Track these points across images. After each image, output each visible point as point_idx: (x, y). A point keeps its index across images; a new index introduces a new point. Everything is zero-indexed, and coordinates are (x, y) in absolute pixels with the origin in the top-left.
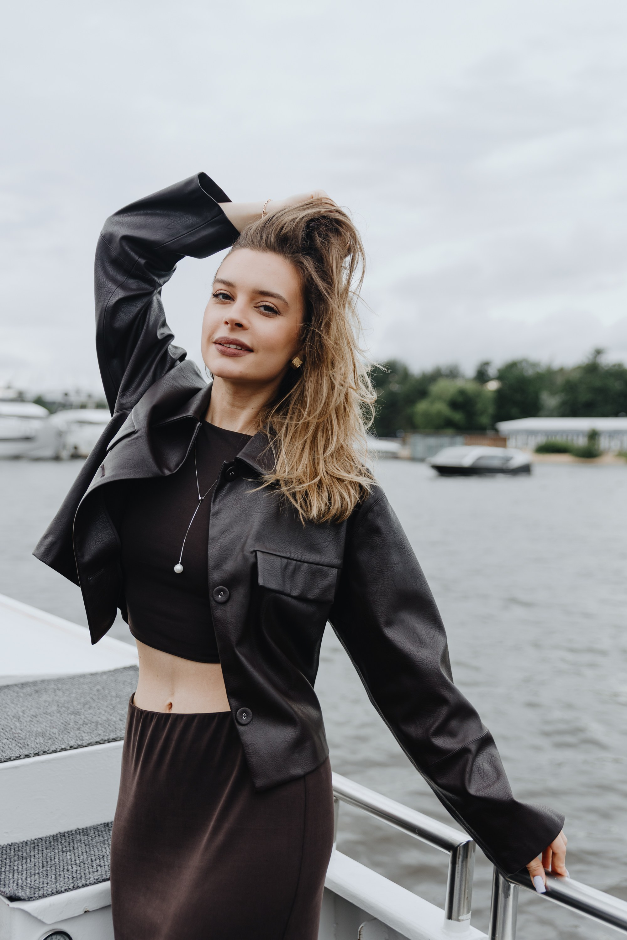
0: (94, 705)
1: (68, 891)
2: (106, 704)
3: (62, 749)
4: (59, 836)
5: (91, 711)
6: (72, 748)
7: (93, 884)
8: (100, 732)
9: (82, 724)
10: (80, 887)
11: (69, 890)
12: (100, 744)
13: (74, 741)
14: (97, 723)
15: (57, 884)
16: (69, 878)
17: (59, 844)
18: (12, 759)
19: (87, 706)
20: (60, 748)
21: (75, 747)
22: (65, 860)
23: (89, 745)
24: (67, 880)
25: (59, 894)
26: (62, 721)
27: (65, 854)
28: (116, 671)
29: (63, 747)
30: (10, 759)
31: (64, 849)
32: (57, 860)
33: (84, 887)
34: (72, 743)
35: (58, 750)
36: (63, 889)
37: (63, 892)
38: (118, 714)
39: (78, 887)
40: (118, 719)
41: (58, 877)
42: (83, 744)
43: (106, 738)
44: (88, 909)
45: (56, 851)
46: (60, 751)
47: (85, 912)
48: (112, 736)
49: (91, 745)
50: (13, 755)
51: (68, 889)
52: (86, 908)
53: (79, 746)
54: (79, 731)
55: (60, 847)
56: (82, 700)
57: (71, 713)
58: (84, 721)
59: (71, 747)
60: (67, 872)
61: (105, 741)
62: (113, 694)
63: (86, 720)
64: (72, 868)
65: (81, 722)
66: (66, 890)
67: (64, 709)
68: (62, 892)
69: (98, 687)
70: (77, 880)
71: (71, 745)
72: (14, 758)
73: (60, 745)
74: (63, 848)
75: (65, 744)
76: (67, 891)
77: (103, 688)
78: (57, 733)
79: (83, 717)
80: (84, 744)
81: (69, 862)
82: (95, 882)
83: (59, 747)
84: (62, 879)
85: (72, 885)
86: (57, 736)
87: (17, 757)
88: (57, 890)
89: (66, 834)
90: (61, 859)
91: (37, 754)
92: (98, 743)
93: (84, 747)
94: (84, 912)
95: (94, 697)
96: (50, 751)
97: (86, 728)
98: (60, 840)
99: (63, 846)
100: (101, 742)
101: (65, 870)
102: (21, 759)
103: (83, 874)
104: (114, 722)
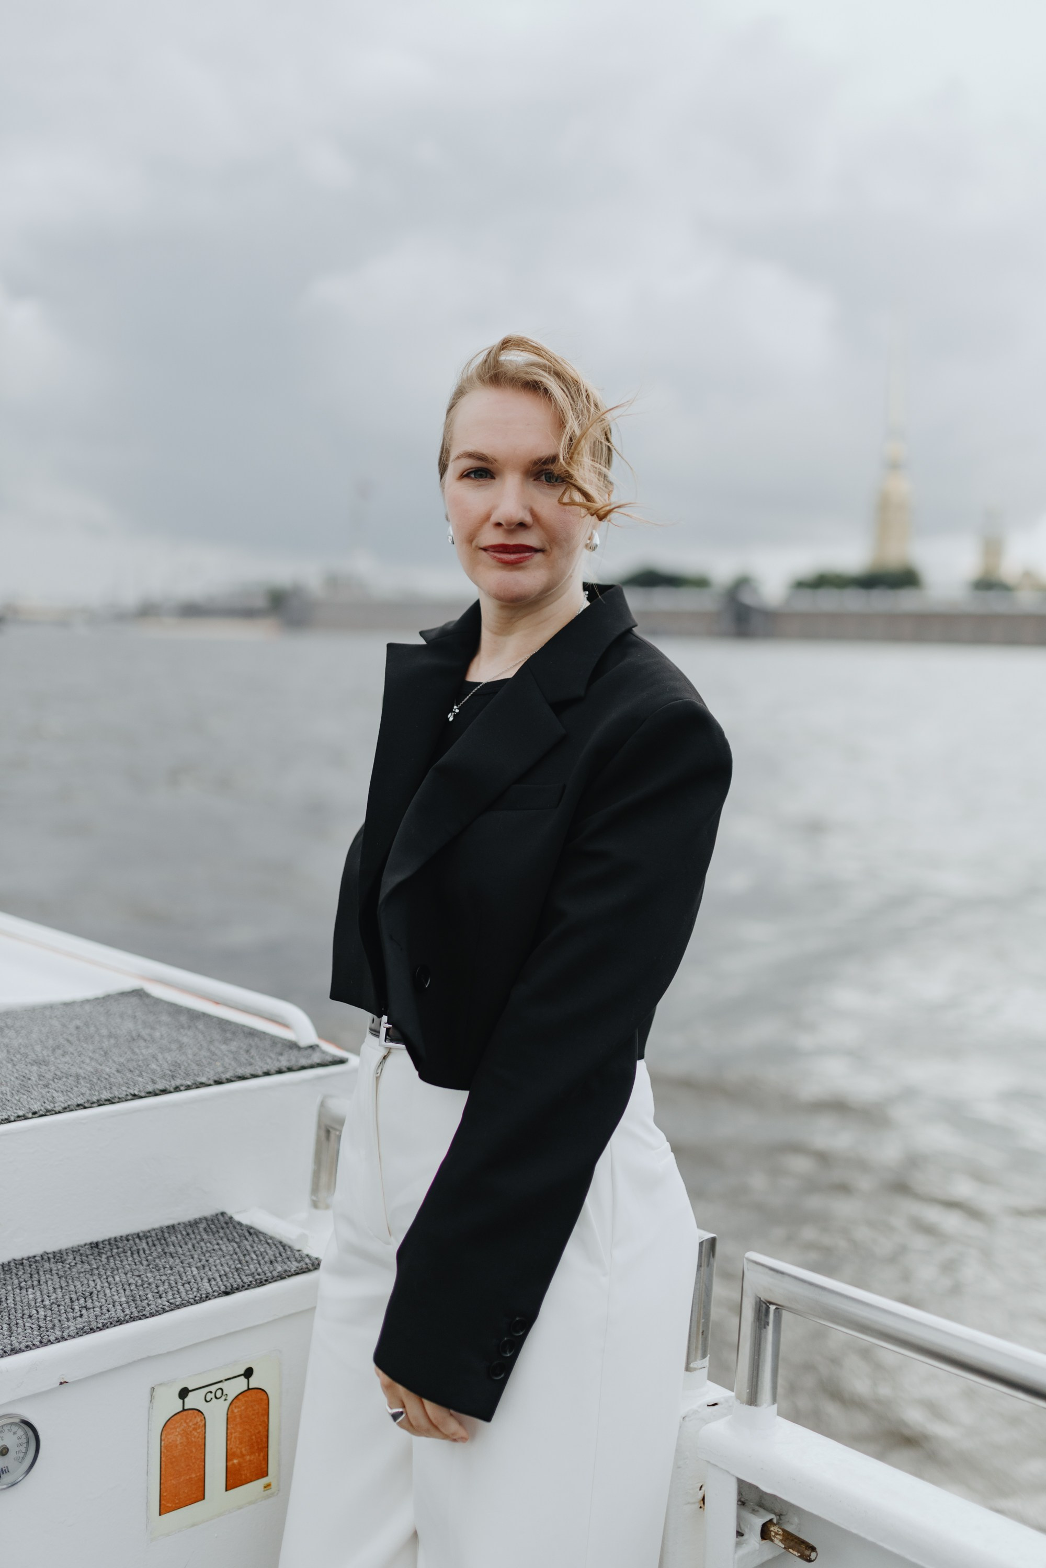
0: (71, 1049)
1: (31, 1349)
2: (91, 1047)
3: (19, 1117)
4: (12, 1264)
5: (67, 1058)
6: (37, 1115)
7: (74, 1337)
8: (84, 1090)
9: (51, 1078)
10: (52, 1341)
11: (34, 1347)
12: (85, 1108)
13: (39, 1104)
14: (78, 1077)
15: (13, 1338)
16: (32, 1328)
17: (14, 1277)
19: (59, 1052)
20: (16, 1115)
21: (41, 1113)
22: (25, 1301)
23: (66, 1109)
24: (29, 1331)
25: (16, 1353)
26: (16, 1075)
27: (24, 1291)
28: (107, 998)
29: (21, 1113)
31: (23, 1284)
32: (10, 1301)
33: (59, 1342)
34: (36, 1107)
35: (12, 1118)
36: (23, 1346)
37: (24, 1351)
38: (114, 1062)
39: (50, 1342)
40: (114, 1071)
41: (14, 1328)
42: (55, 1109)
43: (95, 1099)
44: (65, 1379)
45: (9, 1288)
46: (15, 1121)
47: (61, 1383)
48: (105, 1095)
49: (68, 1109)
51: (31, 1346)
52: (63, 1377)
53: (48, 1113)
54: (47, 1089)
55: (16, 1282)
56: (51, 1042)
57: (32, 1062)
58: (56, 1074)
59: (34, 1113)
60: (29, 1320)
61: (93, 1103)
62: (104, 1032)
63: (58, 1073)
64: (38, 1312)
65: (49, 1076)
66: (27, 1347)
67: (18, 1056)
68: (21, 1351)
69: (78, 1023)
70: (47, 1331)
71: (34, 1110)
73: (15, 1111)
74: (20, 1283)
75: (23, 1109)
76: (29, 1349)
77: (87, 1024)
78: (9, 1093)
79: (53, 1068)
80: (57, 1109)
81: (33, 1303)
83: (13, 1114)
84: (20, 1330)
85: (39, 1338)
86: (9, 1098)
88: (13, 1347)
89: (25, 1262)
90: (18, 1299)
92: (80, 1106)
93: (56, 1113)
94: (59, 1384)
95: (70, 1038)
97: (59, 1084)
98: (14, 1271)
99: (21, 1280)
100: (86, 1105)
101: (26, 1316)
103: (56, 1321)
104: (107, 1074)
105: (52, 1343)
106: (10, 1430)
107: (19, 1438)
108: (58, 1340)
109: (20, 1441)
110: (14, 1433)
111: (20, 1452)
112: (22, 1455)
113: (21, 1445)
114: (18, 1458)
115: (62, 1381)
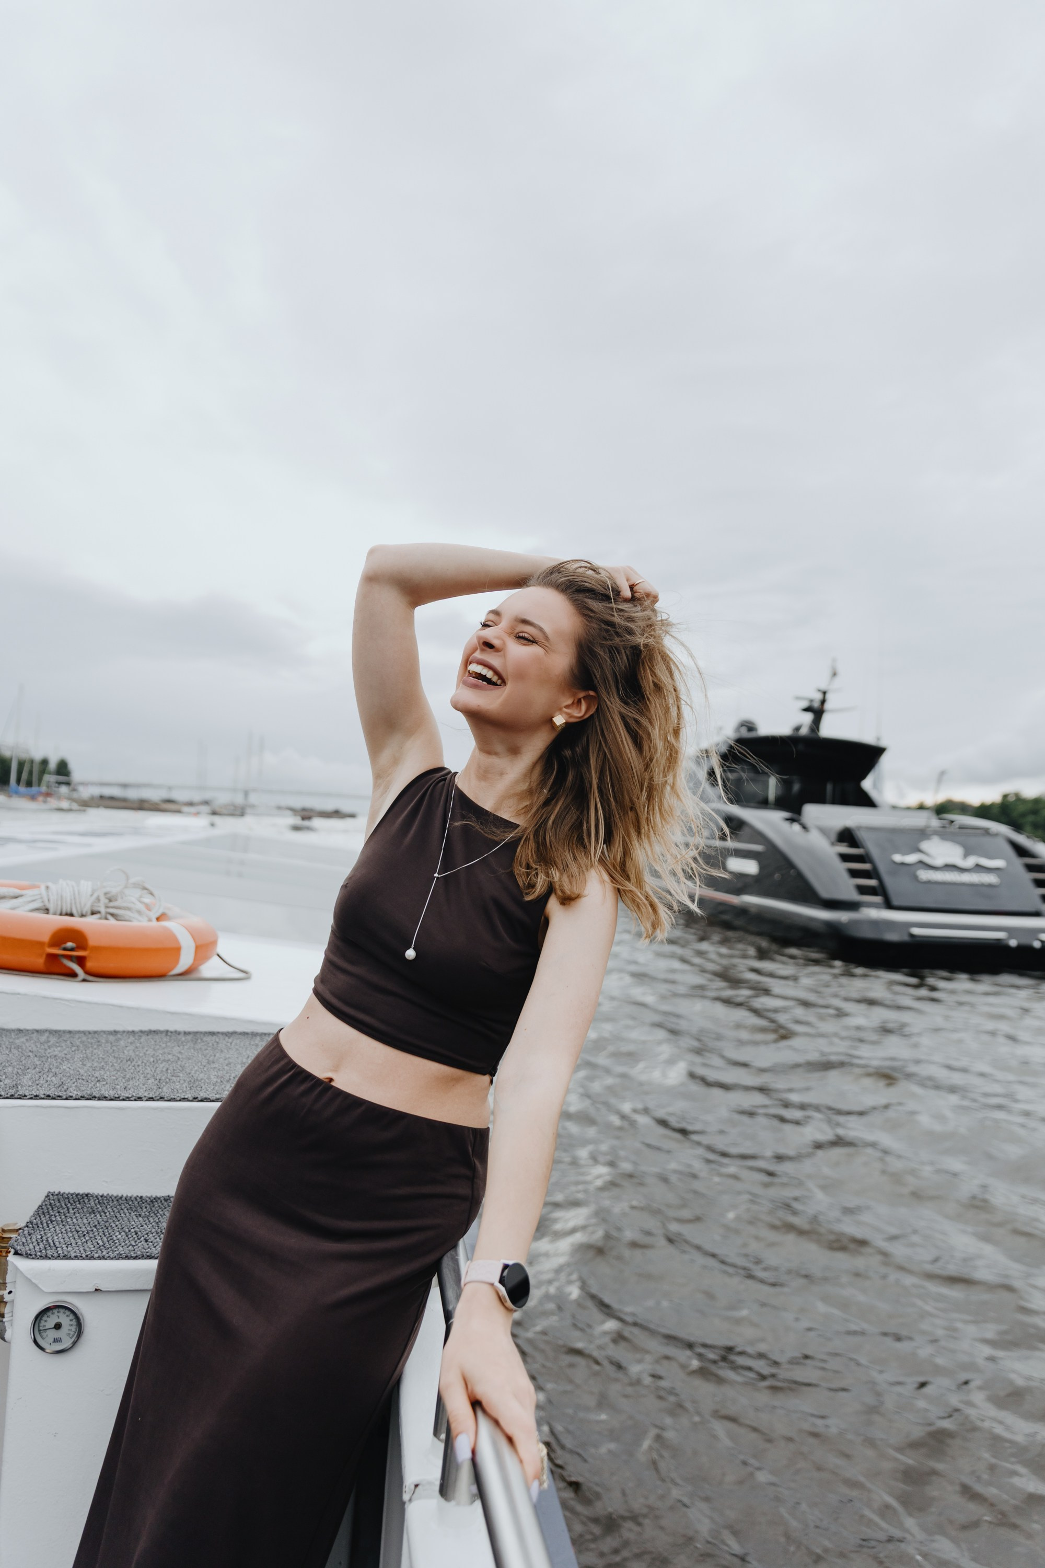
1: (78, 1259)
7: (112, 1259)
11: (81, 1258)
18: (121, 1098)
25: (67, 1259)
30: (119, 1098)
33: (100, 1259)
36: (73, 1255)
37: (72, 1259)
39: (92, 1258)
44: (99, 1288)
47: (96, 1290)
50: (122, 1094)
52: (97, 1285)
66: (76, 1257)
68: (70, 1258)
72: (124, 1098)
82: (115, 1257)
85: (90, 1254)
87: (128, 1098)
93: (211, 1101)
94: (94, 1290)
96: (169, 1098)
102: (132, 1100)
105: (95, 1259)
106: (64, 1313)
107: (71, 1320)
108: (99, 1258)
109: (71, 1323)
110: (67, 1316)
111: (71, 1330)
112: (72, 1333)
113: (72, 1325)
114: (69, 1334)
115: (97, 1288)
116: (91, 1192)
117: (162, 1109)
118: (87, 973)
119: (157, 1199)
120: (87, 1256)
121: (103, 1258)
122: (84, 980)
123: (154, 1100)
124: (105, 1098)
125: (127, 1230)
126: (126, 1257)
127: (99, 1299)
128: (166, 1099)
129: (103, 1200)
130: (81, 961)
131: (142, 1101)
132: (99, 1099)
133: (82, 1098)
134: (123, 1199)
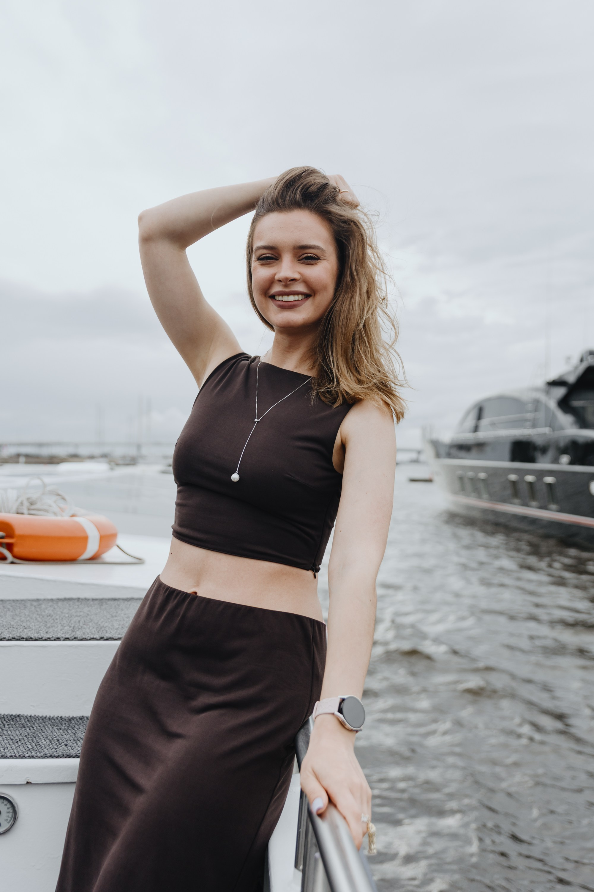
7: (39, 758)
11: (15, 757)
18: (44, 639)
25: (4, 758)
30: (42, 638)
36: (9, 755)
37: (8, 758)
39: (24, 757)
44: (30, 781)
47: (28, 783)
50: (45, 636)
51: (13, 756)
52: (28, 779)
66: (11, 756)
72: (46, 638)
76: (12, 758)
82: (42, 756)
87: (49, 638)
91: (67, 639)
94: (26, 783)
96: (81, 638)
102: (52, 640)
105: (26, 758)
106: (3, 802)
107: (8, 808)
108: (29, 757)
109: (8, 810)
110: (5, 805)
111: (8, 816)
112: (9, 819)
113: (9, 812)
114: (7, 820)
115: (28, 781)
116: (22, 713)
117: (77, 647)
118: (15, 556)
119: (73, 718)
120: (20, 756)
121: (33, 757)
122: (12, 563)
123: (69, 640)
124: (31, 639)
125: (51, 739)
126: (50, 756)
127: (30, 790)
128: (79, 638)
129: (31, 719)
130: (9, 547)
131: (60, 640)
132: (27, 640)
133: (13, 639)
134: (47, 718)
